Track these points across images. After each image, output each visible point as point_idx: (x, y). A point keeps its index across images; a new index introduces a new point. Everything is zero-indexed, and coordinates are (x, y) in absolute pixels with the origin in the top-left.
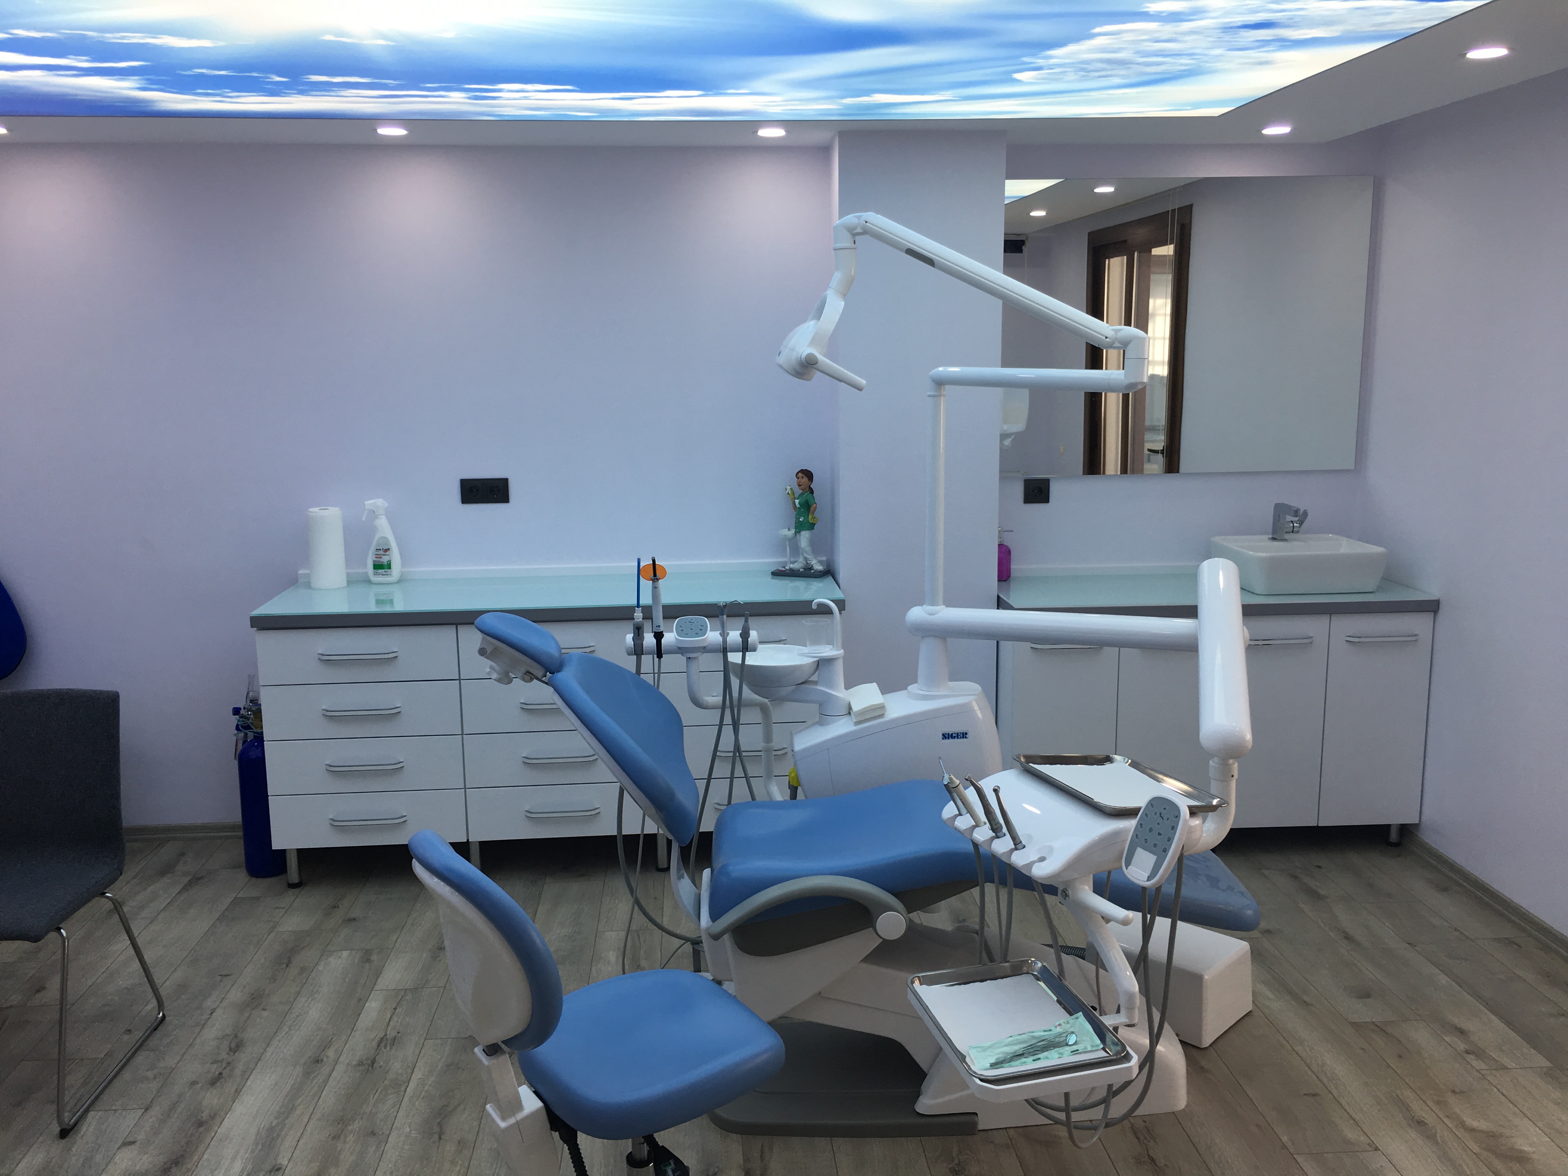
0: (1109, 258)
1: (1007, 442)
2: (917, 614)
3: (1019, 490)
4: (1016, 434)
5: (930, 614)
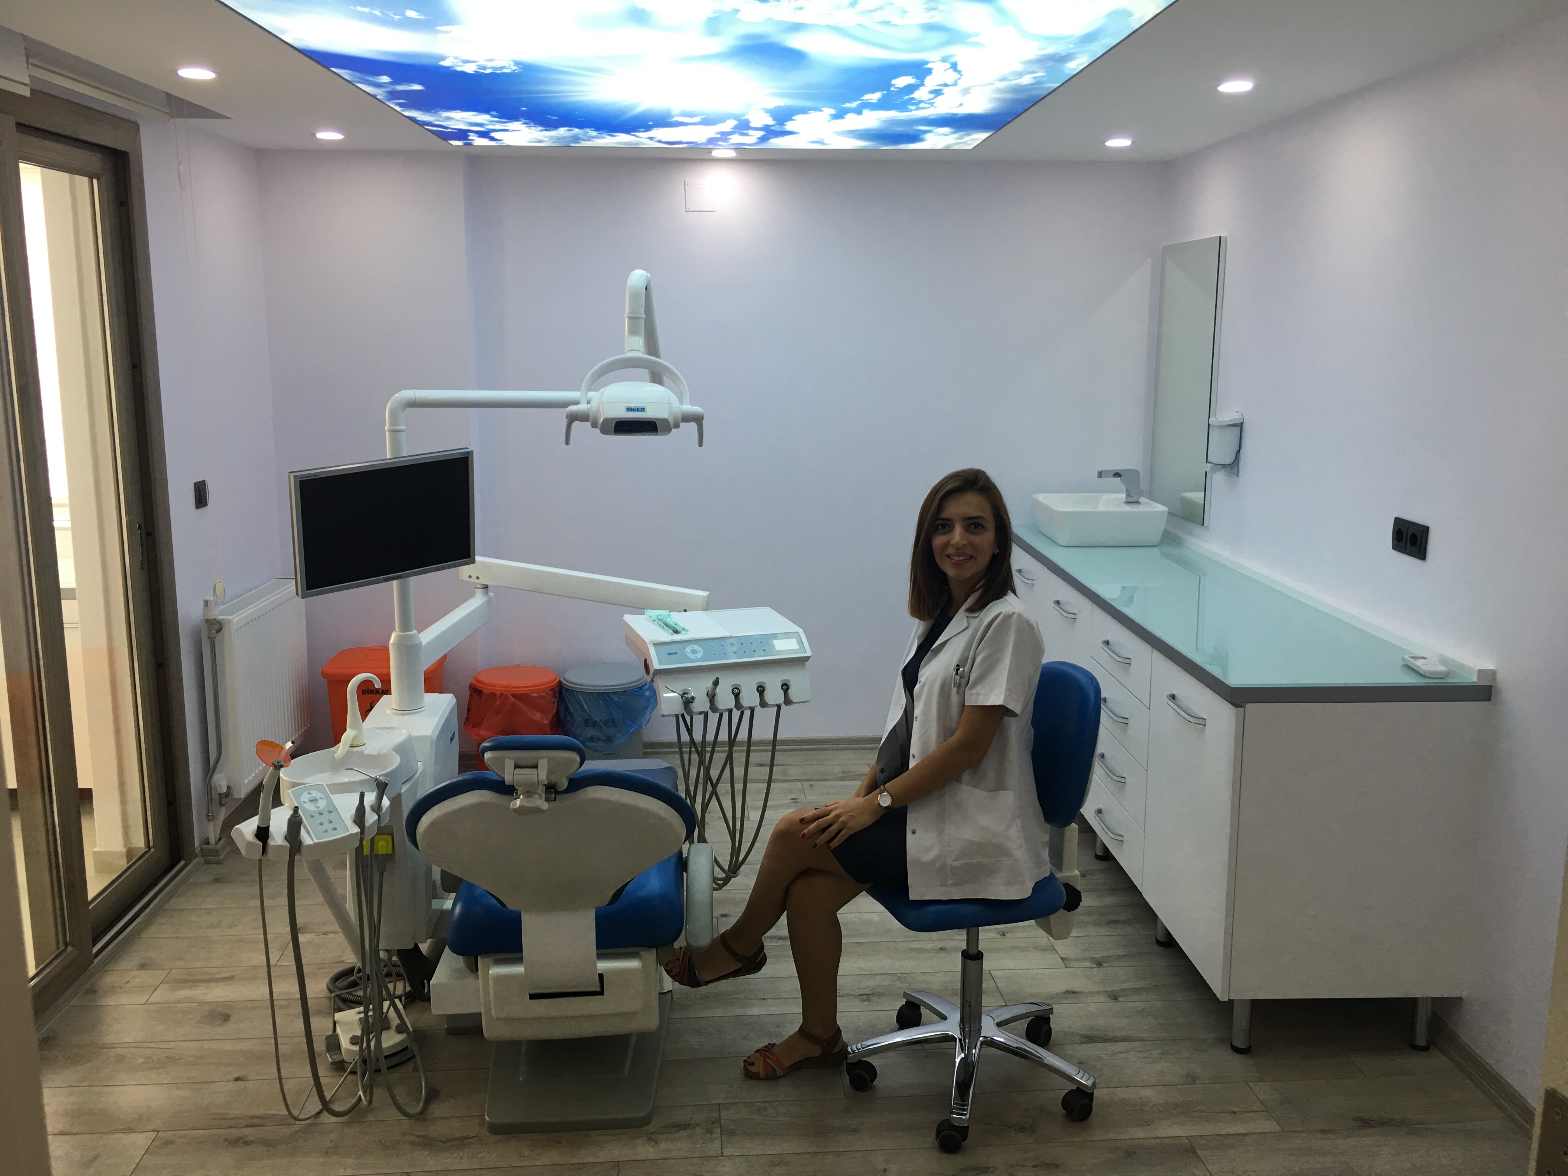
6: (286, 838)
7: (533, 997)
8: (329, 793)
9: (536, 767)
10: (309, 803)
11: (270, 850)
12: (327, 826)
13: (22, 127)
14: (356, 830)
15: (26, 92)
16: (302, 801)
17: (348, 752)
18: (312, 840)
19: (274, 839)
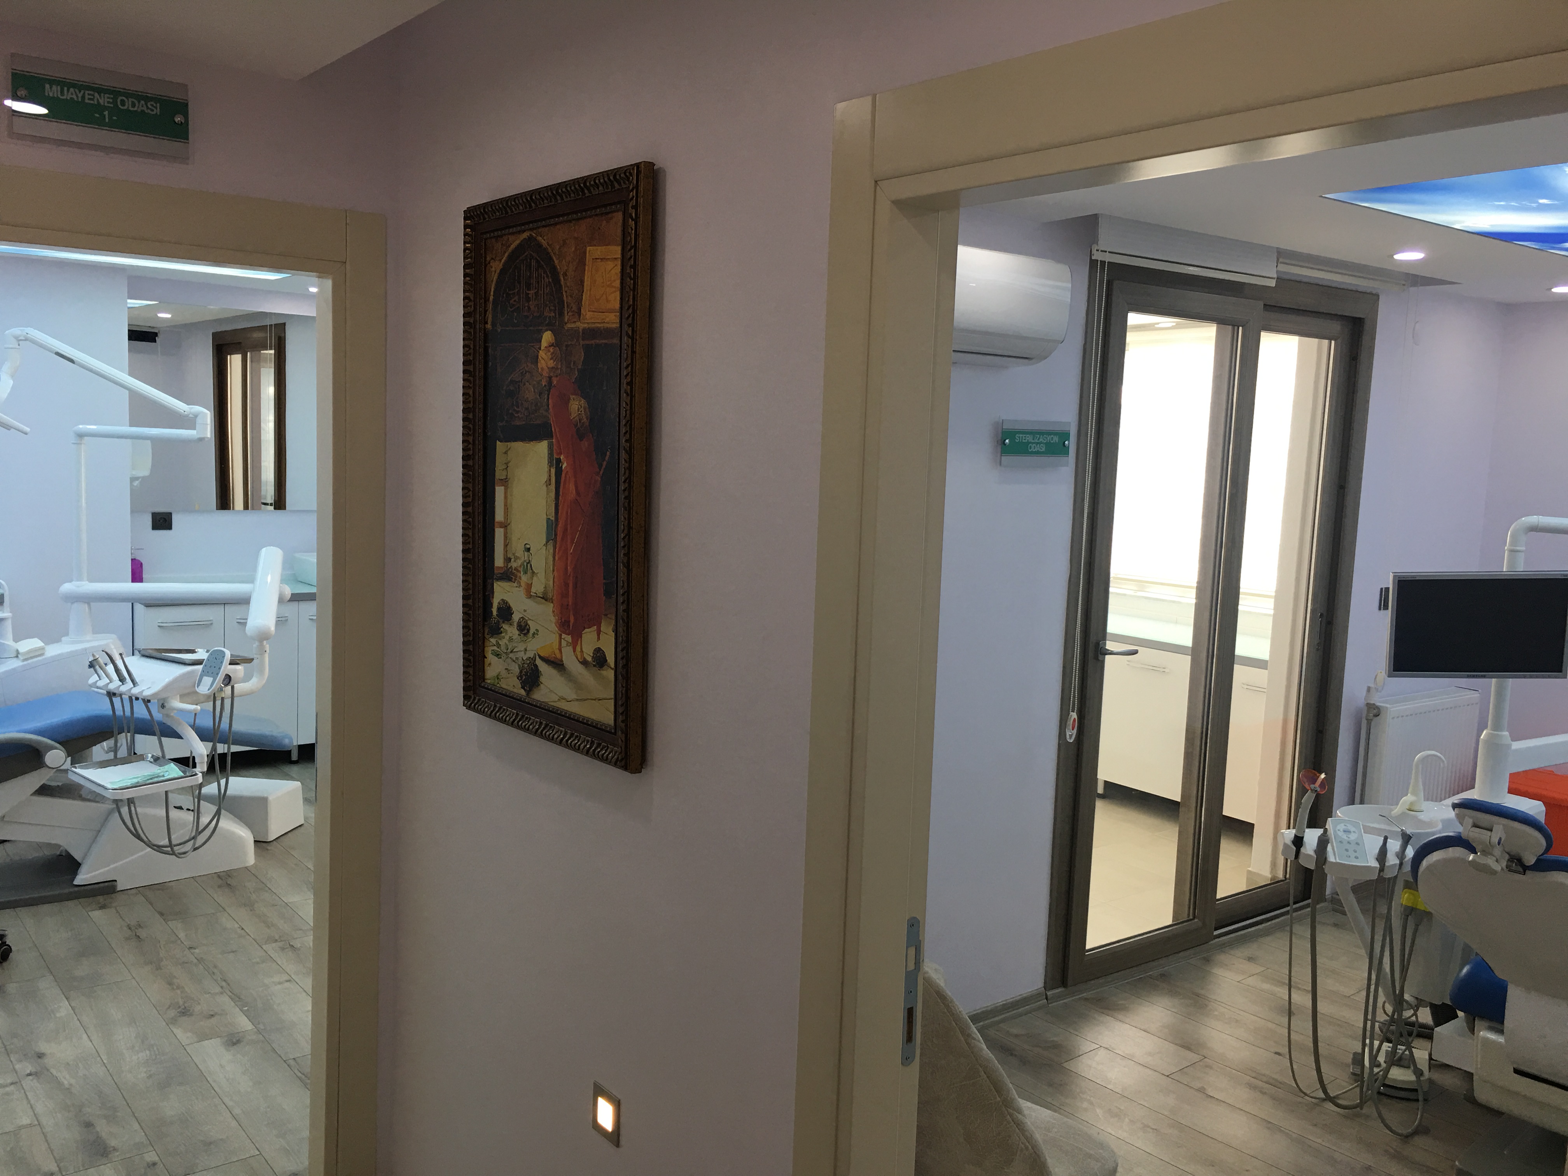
0: (230, 354)
1: (136, 483)
2: (68, 587)
3: (148, 521)
4: (143, 478)
5: (78, 587)
6: (1315, 851)
7: (1517, 1071)
8: (1362, 831)
9: (1491, 830)
10: (1343, 833)
11: (1301, 856)
12: (1351, 853)
13: (1267, 307)
14: (1376, 864)
15: (1272, 283)
16: (1337, 830)
17: (1403, 813)
18: (1335, 858)
19: (1305, 848)
